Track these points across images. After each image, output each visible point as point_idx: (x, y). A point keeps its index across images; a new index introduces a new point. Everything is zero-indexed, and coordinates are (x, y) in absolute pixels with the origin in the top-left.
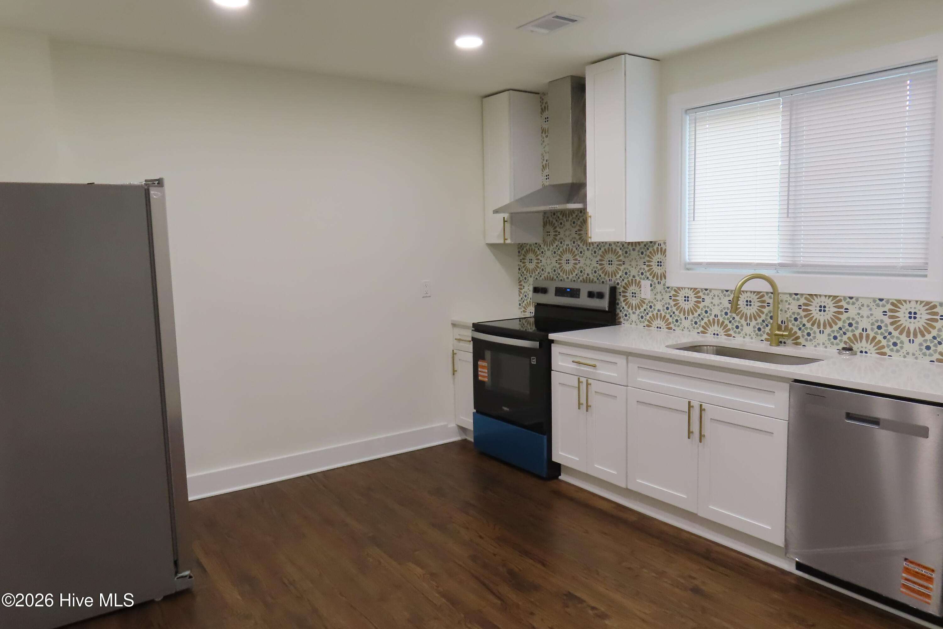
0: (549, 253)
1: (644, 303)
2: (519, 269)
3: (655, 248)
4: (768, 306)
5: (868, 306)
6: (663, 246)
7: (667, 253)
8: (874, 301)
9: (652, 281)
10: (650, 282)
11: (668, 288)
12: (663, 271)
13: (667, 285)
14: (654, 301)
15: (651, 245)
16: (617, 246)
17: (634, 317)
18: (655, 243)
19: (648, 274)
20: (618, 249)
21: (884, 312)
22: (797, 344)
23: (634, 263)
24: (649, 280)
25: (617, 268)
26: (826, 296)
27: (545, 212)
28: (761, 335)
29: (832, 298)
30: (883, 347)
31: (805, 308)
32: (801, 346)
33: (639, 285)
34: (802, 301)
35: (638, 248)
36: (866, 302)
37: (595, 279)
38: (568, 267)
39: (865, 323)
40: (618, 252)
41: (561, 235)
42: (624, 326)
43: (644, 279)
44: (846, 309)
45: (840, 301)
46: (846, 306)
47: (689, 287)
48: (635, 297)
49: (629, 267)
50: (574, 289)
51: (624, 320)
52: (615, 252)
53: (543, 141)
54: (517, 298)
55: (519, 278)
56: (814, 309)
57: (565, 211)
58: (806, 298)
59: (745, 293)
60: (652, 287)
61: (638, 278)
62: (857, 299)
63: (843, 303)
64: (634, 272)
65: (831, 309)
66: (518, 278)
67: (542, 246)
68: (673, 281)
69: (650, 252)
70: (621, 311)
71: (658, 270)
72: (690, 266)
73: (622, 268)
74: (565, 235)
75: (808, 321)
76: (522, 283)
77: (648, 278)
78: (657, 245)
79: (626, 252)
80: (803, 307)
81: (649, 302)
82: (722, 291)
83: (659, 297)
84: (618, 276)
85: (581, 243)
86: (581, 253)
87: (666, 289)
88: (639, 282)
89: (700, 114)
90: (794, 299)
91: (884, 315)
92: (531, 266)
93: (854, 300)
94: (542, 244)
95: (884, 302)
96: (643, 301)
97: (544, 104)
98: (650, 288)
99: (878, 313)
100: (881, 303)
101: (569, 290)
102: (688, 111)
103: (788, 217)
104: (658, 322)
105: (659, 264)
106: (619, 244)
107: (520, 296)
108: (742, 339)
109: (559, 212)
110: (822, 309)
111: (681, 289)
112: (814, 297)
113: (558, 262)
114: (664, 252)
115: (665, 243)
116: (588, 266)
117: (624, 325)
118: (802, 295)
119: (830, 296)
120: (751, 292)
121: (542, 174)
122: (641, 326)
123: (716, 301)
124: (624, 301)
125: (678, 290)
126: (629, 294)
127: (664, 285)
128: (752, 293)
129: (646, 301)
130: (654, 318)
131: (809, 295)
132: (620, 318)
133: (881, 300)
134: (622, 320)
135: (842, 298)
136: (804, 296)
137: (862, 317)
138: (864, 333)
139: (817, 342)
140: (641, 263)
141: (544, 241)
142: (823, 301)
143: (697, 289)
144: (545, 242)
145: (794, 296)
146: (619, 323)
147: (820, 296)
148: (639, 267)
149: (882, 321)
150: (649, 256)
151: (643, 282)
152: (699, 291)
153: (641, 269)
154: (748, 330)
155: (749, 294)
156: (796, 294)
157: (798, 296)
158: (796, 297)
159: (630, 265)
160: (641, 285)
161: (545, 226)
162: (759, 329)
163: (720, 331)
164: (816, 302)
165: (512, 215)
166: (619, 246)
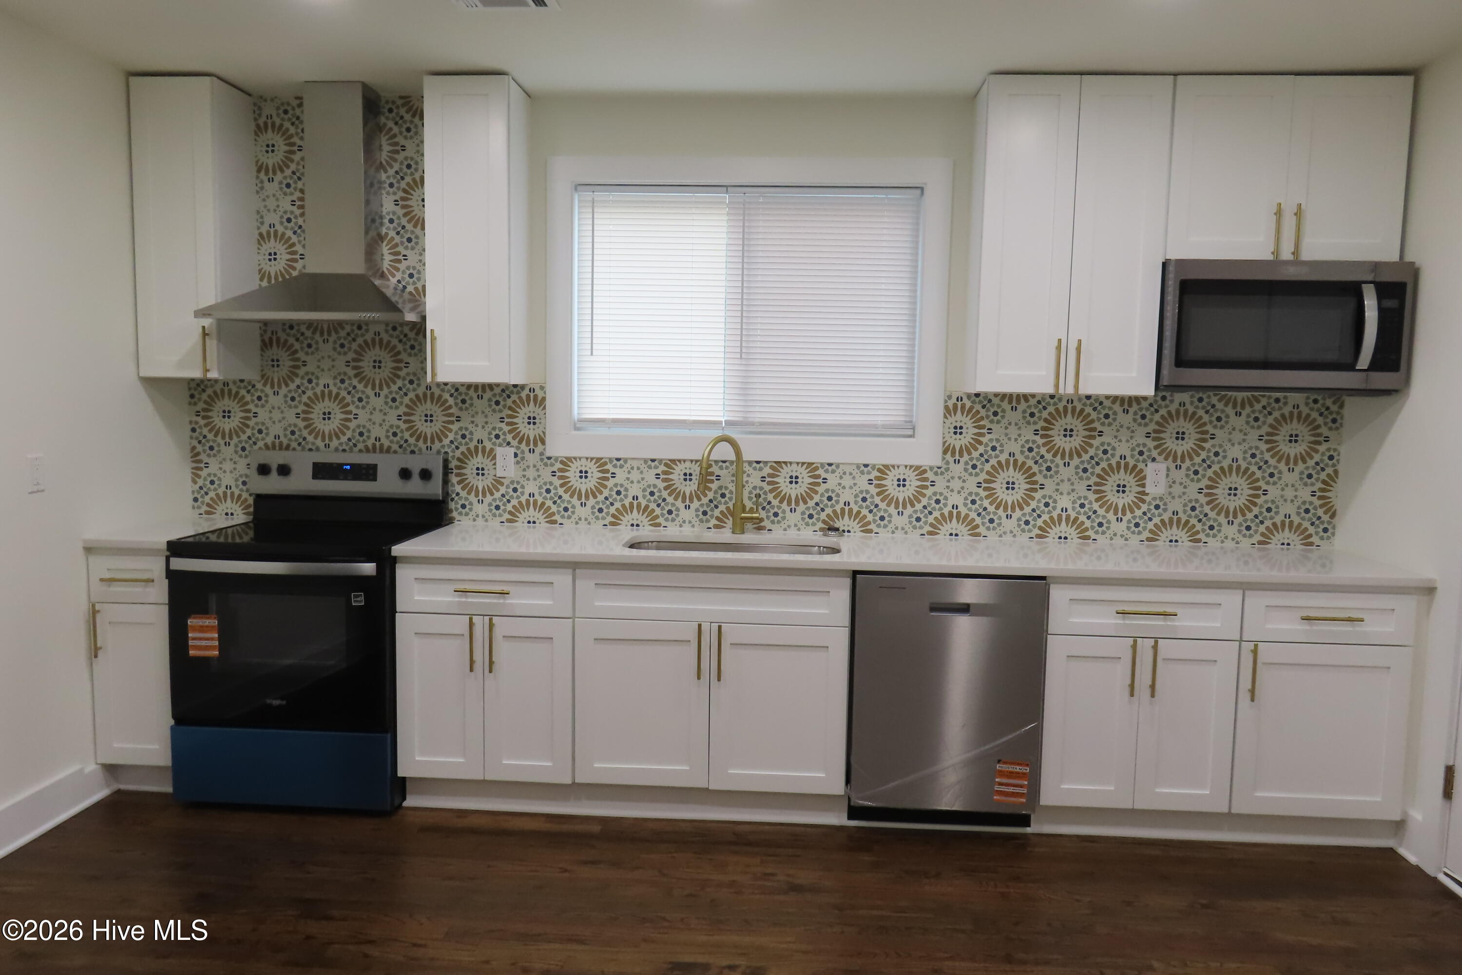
0: (274, 400)
1: (502, 484)
2: (194, 430)
3: (523, 395)
4: (717, 480)
5: (851, 474)
6: (538, 391)
7: (548, 403)
8: (858, 467)
9: (518, 448)
10: (513, 450)
11: (549, 458)
12: (539, 431)
13: (548, 454)
14: (521, 480)
15: (515, 390)
16: (443, 390)
17: (479, 509)
18: (523, 387)
19: (509, 438)
20: (446, 396)
21: (869, 480)
22: (760, 528)
23: (480, 420)
24: (512, 447)
25: (444, 427)
26: (798, 463)
27: (265, 323)
28: (708, 521)
29: (806, 465)
30: (869, 523)
31: (771, 480)
32: (766, 531)
33: (491, 455)
34: (767, 470)
35: (488, 394)
36: (848, 469)
37: (395, 447)
38: (328, 427)
39: (847, 496)
40: (446, 401)
41: (310, 368)
42: (459, 525)
43: (500, 445)
44: (824, 479)
45: (816, 469)
46: (824, 475)
47: (588, 456)
48: (483, 474)
49: (470, 426)
50: (360, 465)
51: (460, 514)
52: (439, 401)
53: (262, 188)
54: (187, 488)
55: (194, 448)
56: (782, 481)
57: (318, 324)
58: (772, 467)
59: (682, 462)
60: (518, 459)
61: (488, 445)
62: (838, 466)
63: (820, 472)
64: (479, 433)
65: (806, 480)
66: (189, 448)
67: (259, 386)
68: (557, 447)
69: (514, 402)
70: (452, 500)
71: (530, 432)
72: (581, 425)
73: (455, 427)
74: (319, 367)
75: (775, 498)
76: (203, 457)
77: (509, 444)
78: (526, 391)
79: (464, 401)
80: (768, 479)
81: (512, 482)
82: (645, 461)
83: (531, 473)
84: (446, 442)
85: (360, 382)
86: (360, 400)
87: (546, 460)
88: (492, 450)
89: (600, 195)
90: (755, 469)
91: (869, 484)
92: (228, 425)
93: (833, 467)
94: (259, 382)
95: (869, 468)
96: (498, 481)
97: (263, 119)
98: (513, 460)
99: (862, 483)
100: (866, 470)
101: (348, 467)
102: (579, 188)
103: (741, 358)
104: (531, 514)
105: (532, 420)
106: (449, 387)
107: (195, 482)
108: (678, 528)
109: (304, 324)
110: (794, 480)
111: (573, 459)
112: (783, 465)
113: (305, 415)
114: (541, 403)
115: (542, 388)
116: (377, 425)
117: (459, 522)
118: (766, 463)
119: (803, 464)
120: (692, 461)
121: (259, 249)
122: (495, 523)
123: (635, 476)
124: (459, 483)
125: (566, 462)
126: (469, 471)
127: (542, 454)
128: (694, 463)
129: (506, 482)
130: (522, 507)
131: (775, 462)
132: (451, 511)
133: (866, 466)
134: (455, 514)
135: (819, 465)
136: (769, 465)
137: (844, 488)
138: (847, 508)
139: (787, 523)
140: (494, 419)
141: (263, 376)
142: (794, 470)
143: (602, 459)
144: (268, 378)
145: (755, 464)
146: (451, 521)
147: (791, 463)
148: (491, 426)
149: (867, 492)
150: (510, 408)
151: (500, 451)
152: (606, 462)
153: (494, 429)
154: (686, 515)
155: (688, 464)
156: (758, 462)
157: (761, 465)
158: (758, 466)
159: (473, 422)
160: (495, 455)
161: (266, 347)
162: (705, 513)
163: (643, 520)
164: (786, 472)
165: (220, 322)
166: (449, 391)
